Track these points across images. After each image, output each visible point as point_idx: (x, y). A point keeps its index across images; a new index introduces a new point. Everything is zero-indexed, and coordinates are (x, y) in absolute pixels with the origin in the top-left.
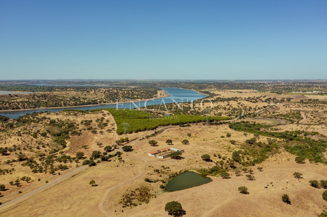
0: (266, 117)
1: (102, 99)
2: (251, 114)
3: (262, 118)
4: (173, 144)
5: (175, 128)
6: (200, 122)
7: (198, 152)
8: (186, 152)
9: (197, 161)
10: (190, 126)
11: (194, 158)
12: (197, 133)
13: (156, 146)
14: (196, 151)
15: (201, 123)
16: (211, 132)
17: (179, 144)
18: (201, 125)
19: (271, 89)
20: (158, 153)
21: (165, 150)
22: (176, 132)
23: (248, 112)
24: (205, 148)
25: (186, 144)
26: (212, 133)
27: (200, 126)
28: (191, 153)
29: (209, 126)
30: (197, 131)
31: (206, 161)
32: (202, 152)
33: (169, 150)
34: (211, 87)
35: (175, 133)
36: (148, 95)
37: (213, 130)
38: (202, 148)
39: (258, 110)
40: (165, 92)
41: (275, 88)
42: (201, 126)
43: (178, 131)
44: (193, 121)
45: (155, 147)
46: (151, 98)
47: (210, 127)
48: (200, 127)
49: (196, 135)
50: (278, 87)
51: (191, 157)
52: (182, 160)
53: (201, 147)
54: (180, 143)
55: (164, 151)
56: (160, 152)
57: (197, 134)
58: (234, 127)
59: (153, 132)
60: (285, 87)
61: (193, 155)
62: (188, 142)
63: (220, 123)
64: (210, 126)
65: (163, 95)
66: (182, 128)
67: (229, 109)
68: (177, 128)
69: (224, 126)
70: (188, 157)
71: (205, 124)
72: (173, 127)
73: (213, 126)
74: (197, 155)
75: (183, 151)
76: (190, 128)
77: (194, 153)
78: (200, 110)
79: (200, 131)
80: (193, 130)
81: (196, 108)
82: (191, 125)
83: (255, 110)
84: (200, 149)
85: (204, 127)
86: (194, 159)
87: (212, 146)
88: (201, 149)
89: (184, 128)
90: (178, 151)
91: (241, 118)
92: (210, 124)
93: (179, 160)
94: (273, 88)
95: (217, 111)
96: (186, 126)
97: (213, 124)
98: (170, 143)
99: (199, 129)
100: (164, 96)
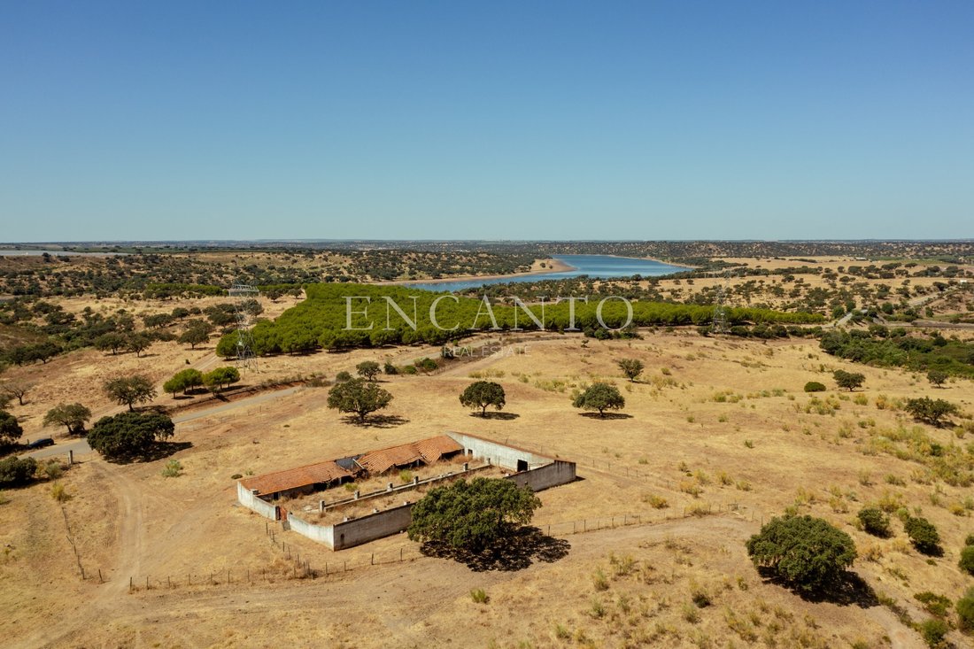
0: (964, 319)
1: (336, 269)
2: (895, 311)
3: (947, 323)
4: (512, 416)
5: (561, 342)
6: (683, 323)
7: (703, 481)
8: (596, 480)
9: (703, 602)
10: (637, 336)
11: (671, 546)
12: (672, 365)
13: (380, 421)
14: (683, 469)
15: (693, 330)
16: (746, 365)
17: (553, 416)
18: (692, 335)
19: (913, 253)
20: (335, 483)
21: (410, 457)
22: (560, 356)
23: (880, 303)
24: (749, 445)
25: (603, 416)
26: (749, 368)
27: (684, 339)
28: (636, 490)
29: (731, 342)
30: (673, 357)
31: (806, 596)
32: (739, 481)
33: (447, 457)
34: (710, 249)
35: (554, 362)
36: (500, 265)
37: (751, 356)
38: (724, 447)
39: (915, 295)
40: (560, 263)
41: (927, 252)
42: (689, 340)
43: (574, 355)
44: (653, 315)
45: (372, 431)
46: (509, 273)
47: (736, 347)
48: (687, 344)
49: (667, 373)
50: (936, 248)
51: (639, 534)
52: (539, 569)
53: (720, 442)
54: (566, 407)
55: (403, 467)
56: (363, 474)
57: (671, 371)
58: (850, 348)
59: (434, 353)
60: (962, 249)
61: (656, 514)
62: (619, 402)
63: (778, 334)
64: (736, 343)
65: (551, 267)
66: (593, 342)
67: (795, 294)
68: (570, 343)
69: (798, 346)
70: (610, 538)
71: (711, 334)
72: (553, 338)
73: (747, 342)
74: (699, 513)
75: (565, 472)
76: (635, 344)
77: (664, 496)
78: (677, 296)
79: (690, 358)
80: (652, 353)
81: (662, 291)
82: (643, 332)
83: (907, 296)
84: (708, 450)
85: (709, 342)
86: (666, 564)
87: (793, 434)
88: (721, 455)
89: (607, 343)
90: (522, 465)
91: (859, 320)
92: (733, 334)
93: (499, 583)
94: (919, 251)
95: (748, 300)
96: (618, 336)
97: (745, 335)
98: (491, 408)
99: (684, 352)
100: (554, 269)
